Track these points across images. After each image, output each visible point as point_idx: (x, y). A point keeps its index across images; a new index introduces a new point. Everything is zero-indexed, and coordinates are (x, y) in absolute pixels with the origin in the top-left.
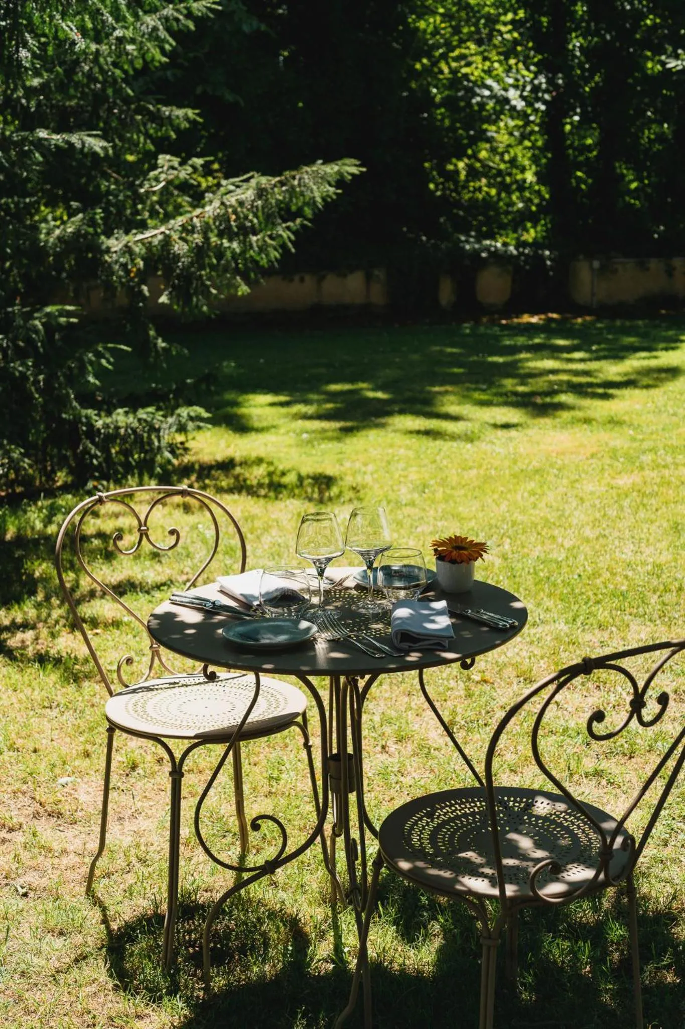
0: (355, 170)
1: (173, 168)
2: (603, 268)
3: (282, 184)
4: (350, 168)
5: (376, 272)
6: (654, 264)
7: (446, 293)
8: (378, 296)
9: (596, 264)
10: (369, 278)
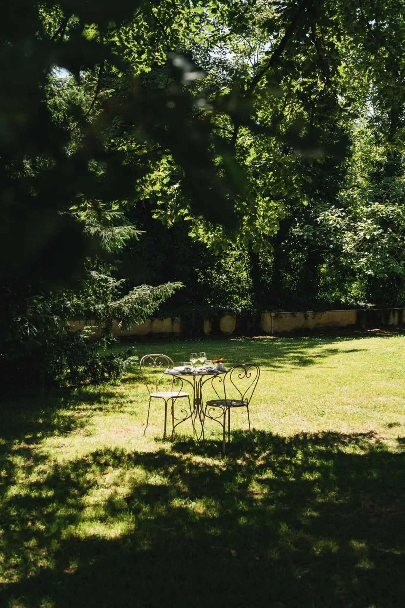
0: (181, 286)
1: (114, 282)
2: (276, 316)
3: (158, 288)
4: (179, 284)
5: (176, 318)
6: (298, 314)
7: (207, 328)
8: (177, 328)
9: (273, 314)
10: (173, 321)
